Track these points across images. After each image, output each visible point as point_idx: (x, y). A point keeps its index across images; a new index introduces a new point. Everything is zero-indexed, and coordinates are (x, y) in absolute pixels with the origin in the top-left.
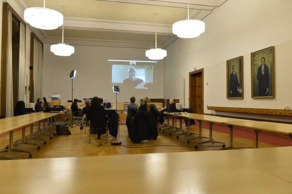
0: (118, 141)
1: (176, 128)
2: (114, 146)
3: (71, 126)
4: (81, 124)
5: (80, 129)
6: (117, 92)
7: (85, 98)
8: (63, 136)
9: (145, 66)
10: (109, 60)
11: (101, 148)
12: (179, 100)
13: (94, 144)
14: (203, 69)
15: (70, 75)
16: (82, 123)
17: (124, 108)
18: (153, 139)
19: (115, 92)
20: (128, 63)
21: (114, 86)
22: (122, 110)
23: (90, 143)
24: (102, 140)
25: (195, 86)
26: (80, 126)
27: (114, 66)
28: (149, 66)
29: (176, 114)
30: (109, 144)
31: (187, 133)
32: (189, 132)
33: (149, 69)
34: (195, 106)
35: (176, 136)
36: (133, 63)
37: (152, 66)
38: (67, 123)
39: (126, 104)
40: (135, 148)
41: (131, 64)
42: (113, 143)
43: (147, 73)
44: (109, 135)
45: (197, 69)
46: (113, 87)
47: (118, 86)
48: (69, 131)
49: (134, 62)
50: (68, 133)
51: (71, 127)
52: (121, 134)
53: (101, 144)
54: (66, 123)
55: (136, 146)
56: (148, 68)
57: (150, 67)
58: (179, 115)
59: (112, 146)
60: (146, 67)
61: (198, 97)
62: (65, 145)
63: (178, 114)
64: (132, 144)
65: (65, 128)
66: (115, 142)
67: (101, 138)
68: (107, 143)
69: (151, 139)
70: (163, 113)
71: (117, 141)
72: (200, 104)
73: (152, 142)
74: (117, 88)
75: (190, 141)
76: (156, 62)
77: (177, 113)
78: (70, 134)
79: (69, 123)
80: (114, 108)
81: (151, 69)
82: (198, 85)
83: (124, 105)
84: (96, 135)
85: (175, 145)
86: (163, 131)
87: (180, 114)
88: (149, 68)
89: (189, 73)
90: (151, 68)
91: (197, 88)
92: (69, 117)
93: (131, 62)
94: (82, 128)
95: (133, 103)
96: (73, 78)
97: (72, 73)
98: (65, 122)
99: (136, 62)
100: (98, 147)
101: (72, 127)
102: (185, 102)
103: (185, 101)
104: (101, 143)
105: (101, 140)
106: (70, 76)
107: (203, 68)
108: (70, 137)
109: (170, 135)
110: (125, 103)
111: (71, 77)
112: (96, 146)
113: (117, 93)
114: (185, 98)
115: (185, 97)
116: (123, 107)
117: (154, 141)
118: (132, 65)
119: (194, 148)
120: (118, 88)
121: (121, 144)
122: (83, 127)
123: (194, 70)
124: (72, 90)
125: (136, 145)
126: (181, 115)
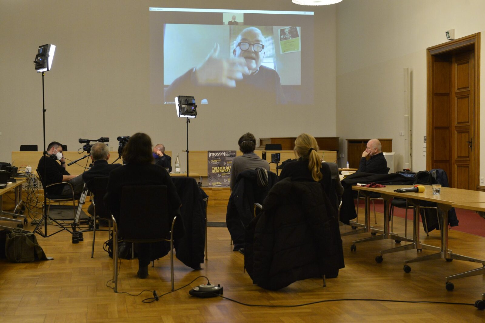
0: (212, 285)
1: (393, 237)
2: (199, 300)
3: (43, 231)
4: (74, 226)
5: (71, 241)
6: (189, 117)
7: (84, 138)
8: (23, 266)
9: (275, 28)
10: (152, 9)
11: (157, 307)
12: (390, 140)
13: (132, 293)
14: (478, 36)
15: (35, 62)
16: (77, 222)
17: (210, 169)
18: (327, 277)
19: (181, 116)
20: (217, 19)
21: (180, 98)
22: (202, 177)
23: (116, 292)
24: (155, 278)
25: (448, 94)
26: (71, 230)
27: (170, 29)
28: (287, 29)
29: (401, 191)
30: (183, 294)
31: (440, 254)
32: (446, 252)
33: (286, 39)
34: (447, 162)
35: (403, 267)
36: (234, 18)
37: (298, 29)
38: (25, 221)
39: (216, 157)
40: (273, 306)
41: (226, 20)
42: (197, 289)
43: (281, 52)
44: (178, 263)
45: (457, 36)
46: (176, 99)
47: (193, 98)
48: (40, 248)
49: (239, 14)
50: (36, 256)
51: (41, 234)
52: (213, 257)
53: (155, 294)
54: (22, 220)
55: (273, 302)
56: (284, 34)
57: (290, 32)
58: (413, 195)
59: (193, 300)
60: (277, 30)
61: (458, 132)
62: (34, 299)
63: (407, 191)
64: (258, 294)
65: (28, 239)
66: (200, 288)
67: (150, 273)
68: (173, 290)
69: (321, 277)
70: (354, 187)
71: (209, 284)
72: (463, 155)
73: (325, 286)
74: (187, 104)
75: (455, 285)
76: (312, 13)
77: (404, 188)
78: (43, 258)
79: (29, 220)
80: (178, 170)
81: (293, 37)
82: (456, 90)
83: (210, 159)
84: (128, 261)
85: (405, 296)
86: (353, 248)
87: (417, 191)
88: (288, 36)
89: (429, 50)
90: (294, 34)
91: (456, 98)
92: (31, 200)
93: (228, 14)
94: (77, 239)
95: (250, 155)
96: (45, 70)
97: (43, 53)
98: (15, 217)
99: (245, 14)
100: (147, 305)
101: (45, 236)
102: (411, 149)
103: (411, 145)
104: (157, 292)
105: (151, 281)
106: (34, 65)
107: (479, 34)
108: (45, 268)
109: (379, 260)
110: (210, 154)
111: (37, 68)
112: (139, 300)
113: (188, 120)
114: (411, 135)
115: (411, 131)
116: (206, 167)
117: (329, 283)
118: (230, 23)
119: (476, 308)
120: (192, 104)
121: (222, 294)
122: (81, 235)
123: (444, 40)
124: (44, 111)
125: (273, 299)
126: (420, 196)
